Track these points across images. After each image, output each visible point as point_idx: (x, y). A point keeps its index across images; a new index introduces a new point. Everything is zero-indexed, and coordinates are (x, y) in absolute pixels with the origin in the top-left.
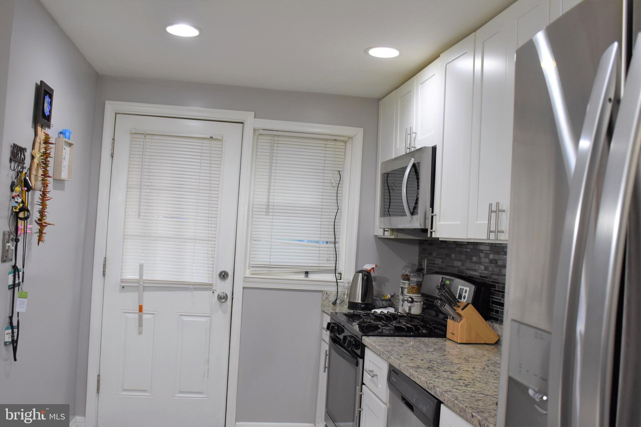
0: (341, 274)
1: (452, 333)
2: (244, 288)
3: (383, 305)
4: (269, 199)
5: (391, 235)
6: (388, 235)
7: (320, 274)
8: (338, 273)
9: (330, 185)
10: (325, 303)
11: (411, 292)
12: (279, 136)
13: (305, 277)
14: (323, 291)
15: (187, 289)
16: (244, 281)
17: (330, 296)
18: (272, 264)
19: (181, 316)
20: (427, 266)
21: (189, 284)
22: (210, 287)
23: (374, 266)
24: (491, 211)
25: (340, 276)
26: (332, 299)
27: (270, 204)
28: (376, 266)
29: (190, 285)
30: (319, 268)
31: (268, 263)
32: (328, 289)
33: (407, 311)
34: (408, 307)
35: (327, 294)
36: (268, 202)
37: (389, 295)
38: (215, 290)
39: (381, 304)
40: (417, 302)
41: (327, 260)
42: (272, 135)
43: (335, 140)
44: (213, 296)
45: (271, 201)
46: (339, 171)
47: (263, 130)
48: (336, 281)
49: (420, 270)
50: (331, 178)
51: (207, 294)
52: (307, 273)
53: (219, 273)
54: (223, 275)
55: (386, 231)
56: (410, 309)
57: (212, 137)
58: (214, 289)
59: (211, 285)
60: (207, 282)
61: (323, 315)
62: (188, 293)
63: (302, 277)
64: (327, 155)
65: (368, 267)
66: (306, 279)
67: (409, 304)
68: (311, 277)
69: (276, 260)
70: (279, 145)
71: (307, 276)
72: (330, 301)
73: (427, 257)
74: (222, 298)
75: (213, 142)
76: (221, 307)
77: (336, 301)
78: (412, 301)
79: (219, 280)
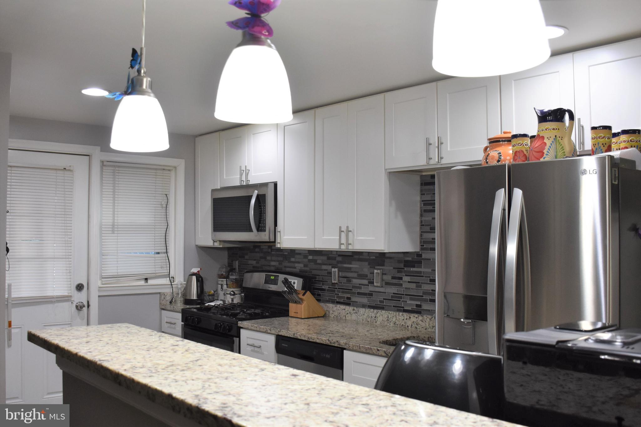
0: (173, 278)
1: (295, 313)
2: (99, 296)
3: (210, 299)
4: (114, 219)
5: (220, 245)
6: (217, 245)
7: (157, 279)
8: (171, 277)
9: (160, 206)
10: (163, 302)
11: (232, 287)
12: (119, 167)
13: (145, 283)
14: (160, 293)
15: (51, 302)
16: (99, 291)
17: (167, 297)
18: (119, 274)
19: (45, 327)
20: (239, 266)
21: (52, 297)
22: (69, 298)
23: (199, 269)
24: (341, 231)
25: (173, 280)
26: (169, 298)
27: (115, 224)
28: (201, 269)
29: (54, 298)
30: (156, 274)
31: (116, 274)
32: (164, 290)
33: (231, 302)
34: (231, 299)
35: (164, 295)
36: (114, 222)
37: (212, 291)
38: (74, 301)
39: (208, 299)
40: (237, 294)
41: (161, 268)
42: (114, 166)
43: (163, 169)
44: (72, 306)
45: (115, 221)
46: (166, 194)
47: (107, 161)
48: (170, 283)
49: (231, 270)
50: (161, 201)
51: (66, 305)
52: (146, 279)
53: (75, 286)
54: (80, 287)
55: (215, 242)
56: (232, 300)
57: (65, 169)
58: (73, 299)
59: (71, 296)
60: (66, 294)
61: (161, 312)
62: (50, 306)
63: (142, 283)
64: (157, 182)
65: (195, 270)
66: (146, 284)
67: (232, 297)
68: (150, 282)
69: (122, 271)
70: (120, 174)
71: (147, 282)
72: (167, 301)
73: (238, 259)
74: (79, 308)
75: (66, 172)
76: (79, 315)
77: (172, 299)
78: (234, 294)
79: (76, 292)
